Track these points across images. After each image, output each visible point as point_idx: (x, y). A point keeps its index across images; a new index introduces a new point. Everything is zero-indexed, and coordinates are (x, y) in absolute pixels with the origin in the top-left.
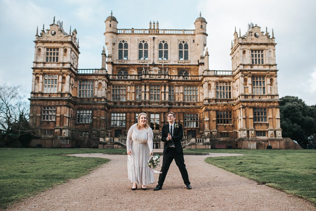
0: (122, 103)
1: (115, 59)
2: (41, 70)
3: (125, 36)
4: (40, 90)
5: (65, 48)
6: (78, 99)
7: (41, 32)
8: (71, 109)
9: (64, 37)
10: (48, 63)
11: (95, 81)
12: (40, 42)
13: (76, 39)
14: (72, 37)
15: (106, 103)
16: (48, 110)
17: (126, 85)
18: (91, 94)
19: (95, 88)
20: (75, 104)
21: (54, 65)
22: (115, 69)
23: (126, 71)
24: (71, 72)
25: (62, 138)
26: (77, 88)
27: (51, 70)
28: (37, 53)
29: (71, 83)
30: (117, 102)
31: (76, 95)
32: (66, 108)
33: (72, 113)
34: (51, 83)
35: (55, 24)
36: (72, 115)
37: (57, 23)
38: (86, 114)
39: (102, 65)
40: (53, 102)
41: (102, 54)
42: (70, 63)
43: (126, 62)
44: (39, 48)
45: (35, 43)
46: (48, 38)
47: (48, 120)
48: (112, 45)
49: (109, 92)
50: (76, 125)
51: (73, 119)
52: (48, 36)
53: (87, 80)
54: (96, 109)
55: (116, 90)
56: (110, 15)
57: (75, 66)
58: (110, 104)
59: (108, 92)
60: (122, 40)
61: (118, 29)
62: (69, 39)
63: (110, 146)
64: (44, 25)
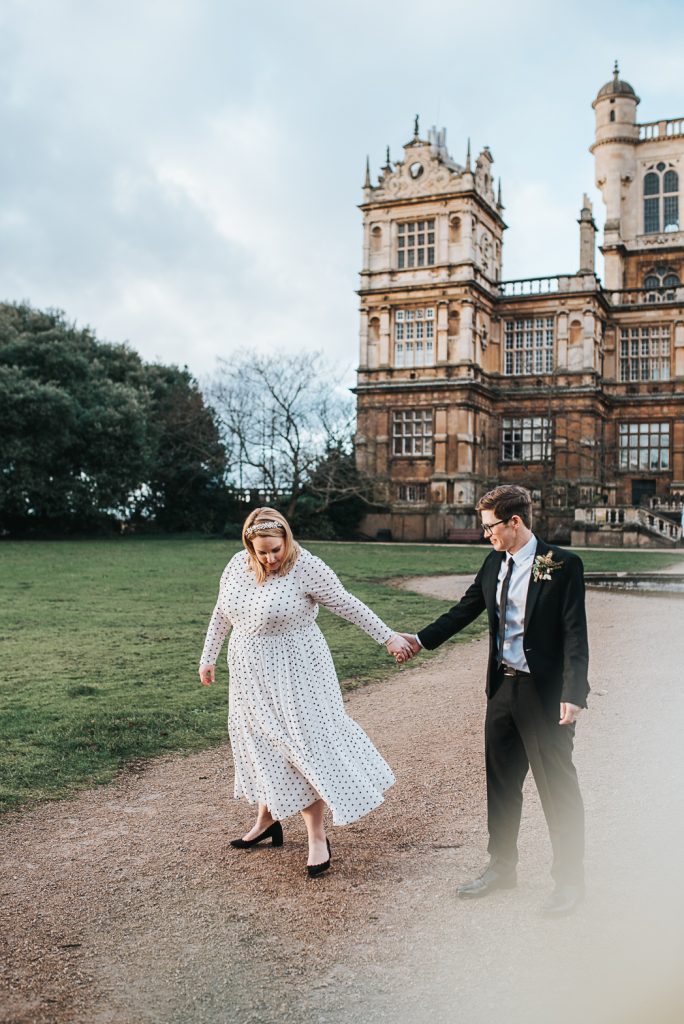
0: (655, 388)
1: (633, 235)
2: (383, 296)
3: (667, 146)
4: (384, 360)
5: (453, 216)
6: (504, 381)
7: (381, 173)
8: (482, 416)
9: (450, 181)
10: (405, 271)
11: (559, 315)
12: (377, 206)
13: (492, 180)
14: (473, 175)
15: (599, 388)
16: (409, 420)
17: (671, 321)
18: (545, 361)
19: (558, 340)
20: (494, 397)
21: (423, 278)
22: (633, 269)
23: (671, 273)
24: (475, 294)
25: (453, 511)
26: (499, 344)
27: (413, 295)
28: (370, 244)
29: (478, 331)
30: (638, 384)
31: (496, 370)
32: (462, 412)
33: (487, 429)
34: (415, 334)
35: (420, 142)
36: (487, 435)
37: (429, 137)
38: (532, 428)
39: (582, 258)
40: (423, 396)
41: (580, 222)
42: (472, 265)
43: (673, 240)
44: (374, 226)
45: (364, 210)
46: (400, 189)
47: (409, 454)
48: (619, 184)
49: (611, 352)
50: (500, 465)
51: (489, 448)
52: (400, 184)
53: (530, 317)
54: (563, 412)
55: (635, 342)
56: (611, 78)
57: (490, 274)
58: (615, 393)
59: (608, 351)
60: (656, 164)
61: (640, 126)
62: (466, 184)
63: (610, 538)
64: (388, 151)
